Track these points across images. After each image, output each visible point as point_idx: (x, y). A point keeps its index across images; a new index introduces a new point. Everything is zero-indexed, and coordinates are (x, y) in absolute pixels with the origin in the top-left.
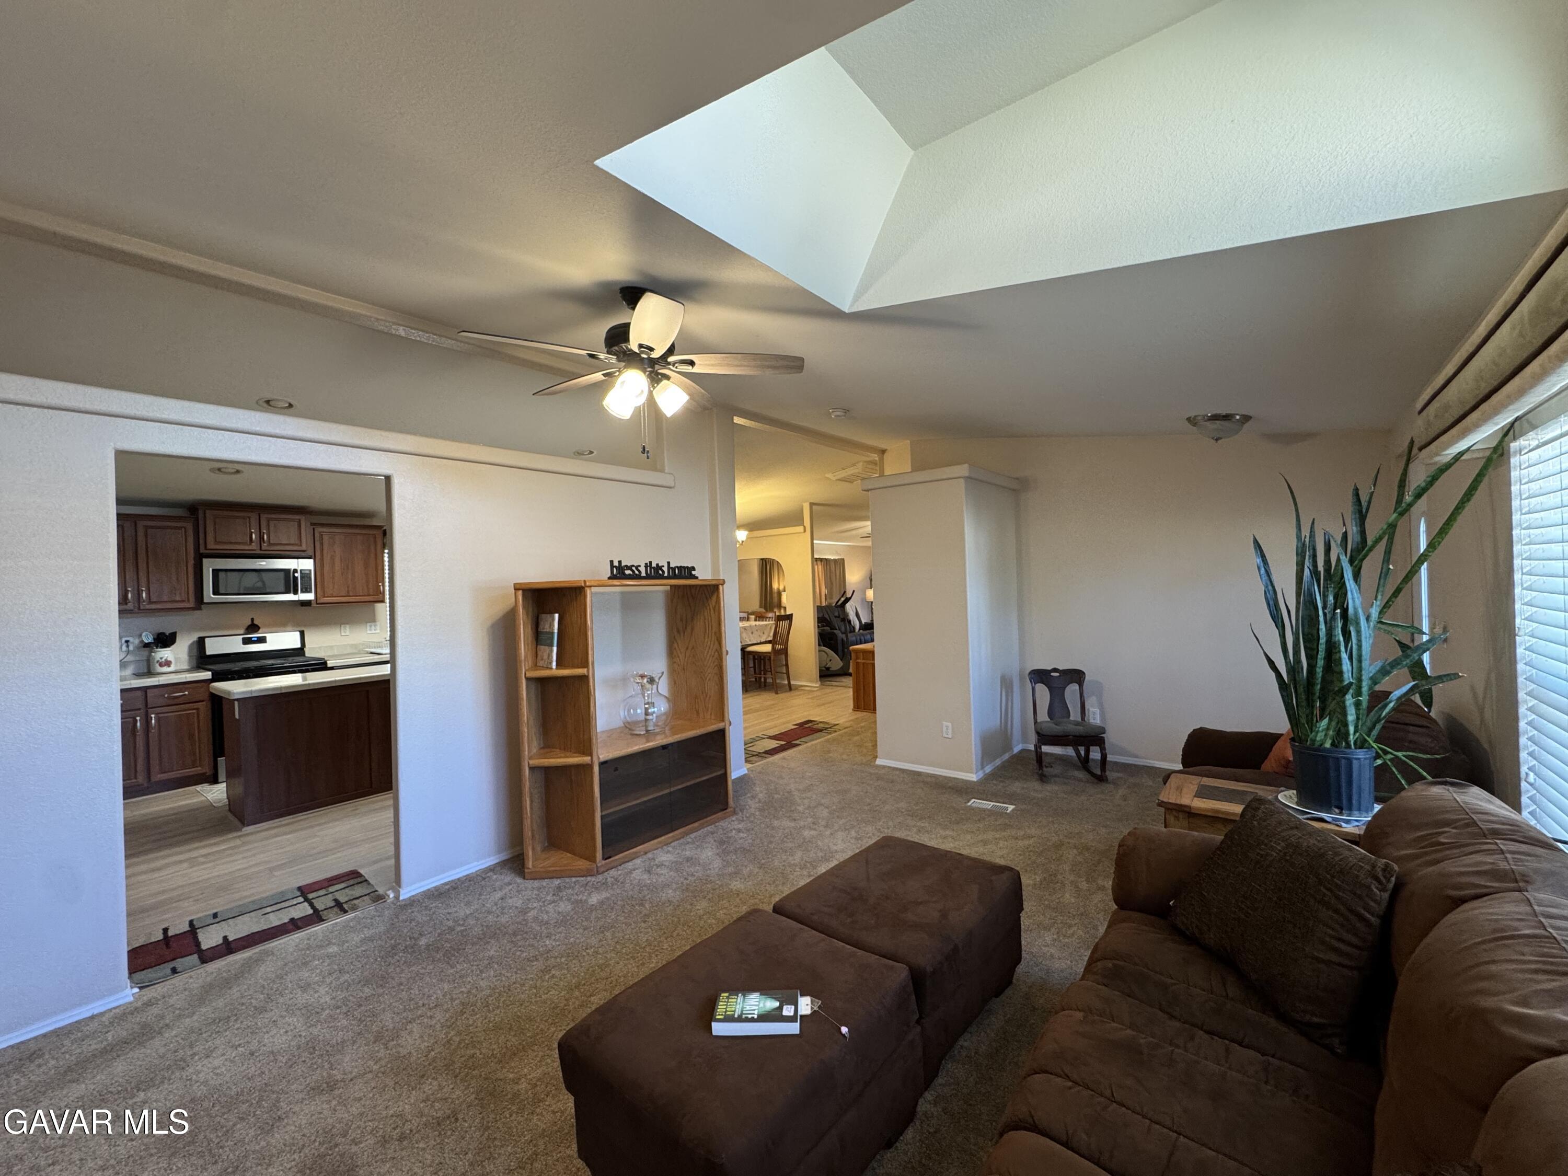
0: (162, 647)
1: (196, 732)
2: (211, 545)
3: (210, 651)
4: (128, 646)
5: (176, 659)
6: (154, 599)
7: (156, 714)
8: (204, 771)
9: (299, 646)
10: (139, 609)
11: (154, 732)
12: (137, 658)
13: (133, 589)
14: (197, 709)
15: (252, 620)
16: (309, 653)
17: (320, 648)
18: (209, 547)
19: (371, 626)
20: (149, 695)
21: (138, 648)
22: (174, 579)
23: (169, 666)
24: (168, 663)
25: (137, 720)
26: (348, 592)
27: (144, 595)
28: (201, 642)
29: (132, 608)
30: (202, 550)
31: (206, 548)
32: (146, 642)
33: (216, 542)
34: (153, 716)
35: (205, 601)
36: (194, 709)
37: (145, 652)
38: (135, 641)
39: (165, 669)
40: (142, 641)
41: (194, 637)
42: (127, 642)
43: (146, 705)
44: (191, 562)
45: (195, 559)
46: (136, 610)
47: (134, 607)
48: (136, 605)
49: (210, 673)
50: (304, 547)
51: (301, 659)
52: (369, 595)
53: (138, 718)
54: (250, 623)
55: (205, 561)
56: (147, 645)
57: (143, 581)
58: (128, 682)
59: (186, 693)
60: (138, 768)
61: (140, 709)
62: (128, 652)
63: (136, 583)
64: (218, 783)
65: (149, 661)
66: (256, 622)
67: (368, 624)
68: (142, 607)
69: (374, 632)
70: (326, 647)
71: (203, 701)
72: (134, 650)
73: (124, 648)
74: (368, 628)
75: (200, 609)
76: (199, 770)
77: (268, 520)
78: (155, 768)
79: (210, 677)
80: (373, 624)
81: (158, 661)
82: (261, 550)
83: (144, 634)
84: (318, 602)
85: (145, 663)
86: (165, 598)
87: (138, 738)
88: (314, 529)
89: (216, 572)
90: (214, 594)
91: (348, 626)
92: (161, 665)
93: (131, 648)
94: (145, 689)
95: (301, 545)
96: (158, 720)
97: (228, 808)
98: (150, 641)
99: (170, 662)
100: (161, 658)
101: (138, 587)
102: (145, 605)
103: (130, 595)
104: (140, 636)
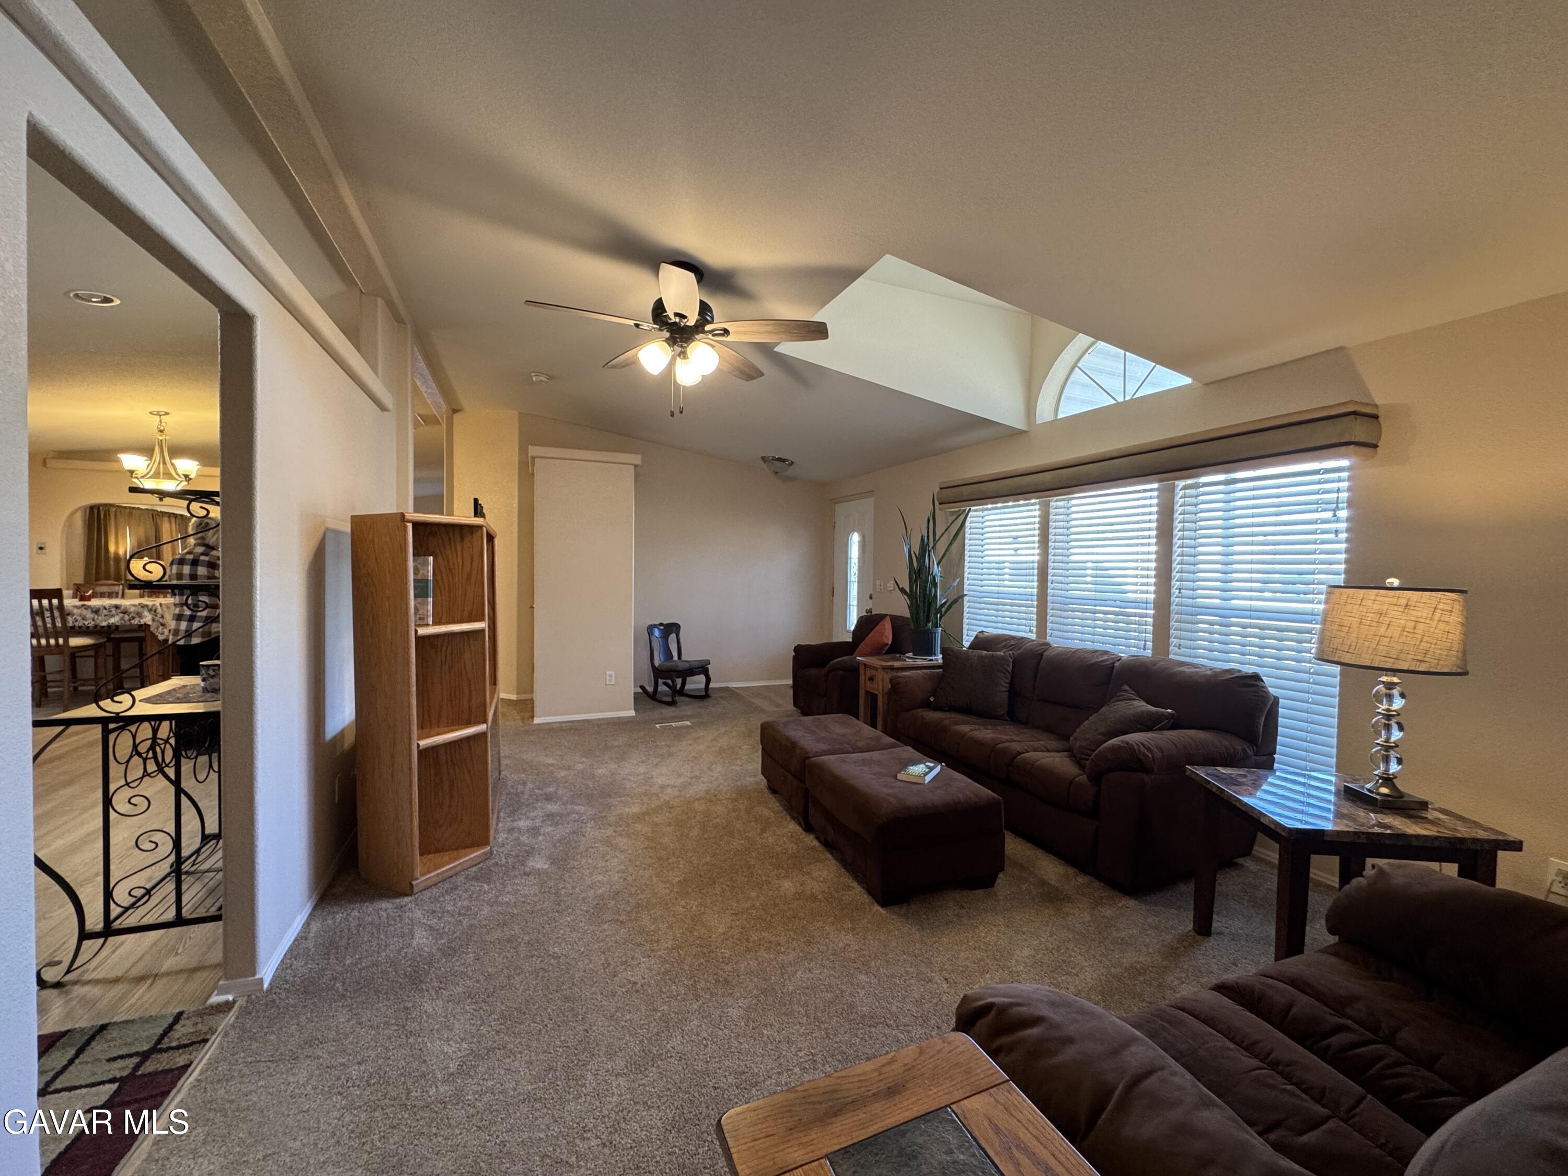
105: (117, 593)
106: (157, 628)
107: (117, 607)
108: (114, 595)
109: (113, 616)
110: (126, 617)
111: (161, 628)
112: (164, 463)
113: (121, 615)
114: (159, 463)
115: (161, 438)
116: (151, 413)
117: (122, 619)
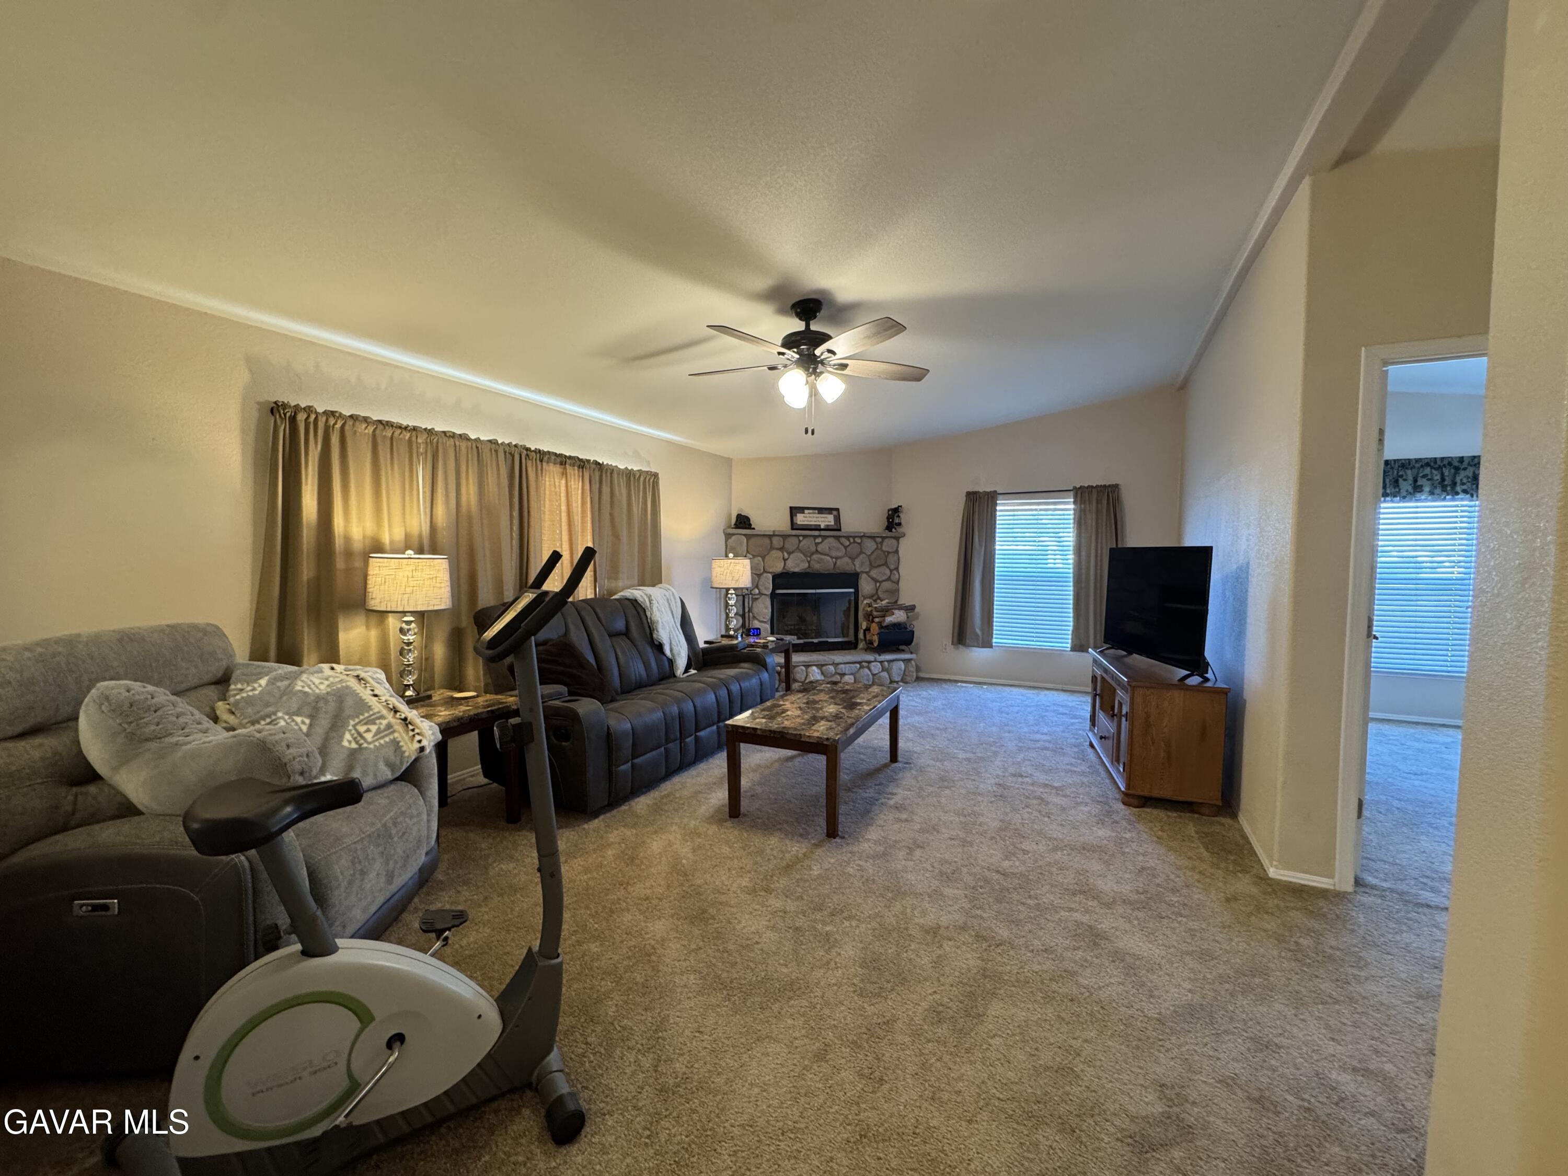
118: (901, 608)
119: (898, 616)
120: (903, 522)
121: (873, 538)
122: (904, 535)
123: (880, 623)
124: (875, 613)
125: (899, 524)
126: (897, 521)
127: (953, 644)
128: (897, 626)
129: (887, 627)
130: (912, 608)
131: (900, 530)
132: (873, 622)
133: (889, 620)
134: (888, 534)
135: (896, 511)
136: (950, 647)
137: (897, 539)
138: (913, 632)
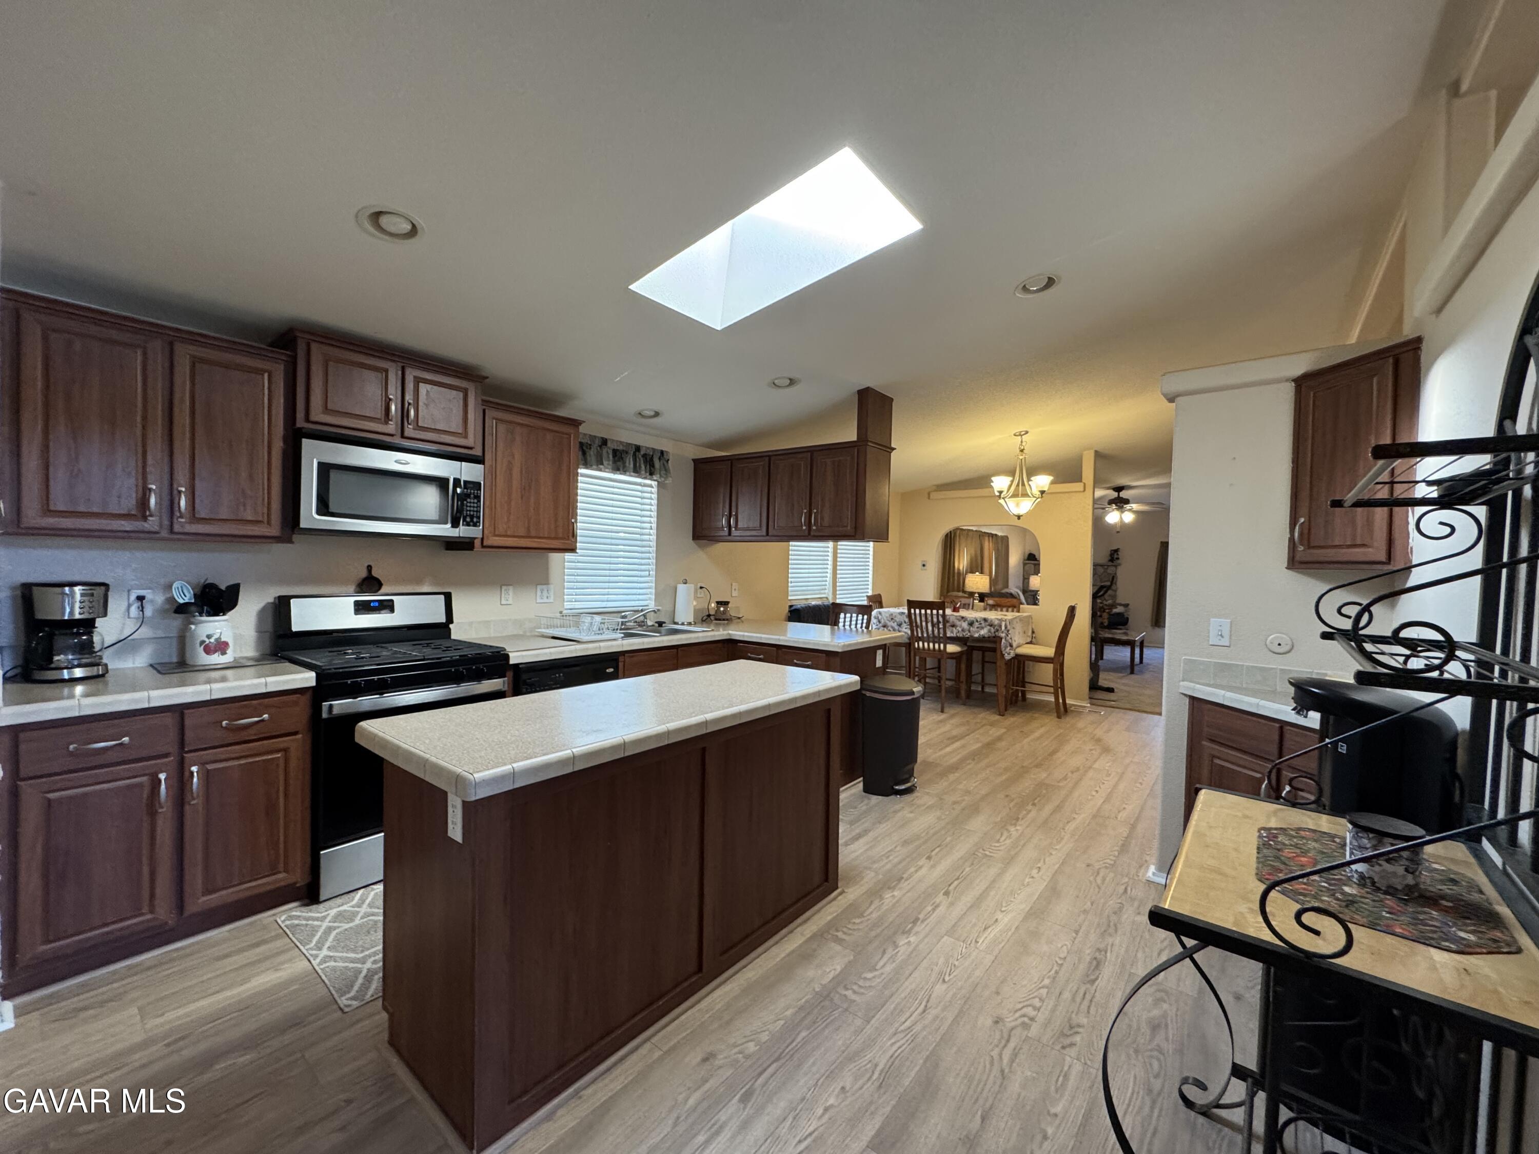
0: (209, 615)
1: (281, 800)
2: (317, 414)
3: (299, 623)
4: (142, 609)
5: (236, 637)
6: (202, 513)
7: (202, 764)
8: (294, 880)
9: (442, 619)
10: (172, 531)
11: (196, 801)
12: (160, 634)
13: (160, 488)
14: (285, 750)
15: (369, 568)
16: (458, 632)
17: (471, 624)
18: (313, 417)
19: (542, 591)
20: (188, 722)
21: (162, 612)
22: (244, 475)
23: (224, 653)
24: (221, 647)
25: (160, 781)
26: (528, 529)
27: (183, 503)
28: (281, 607)
29: (156, 528)
30: (300, 423)
31: (307, 420)
32: (181, 601)
33: (326, 410)
34: (194, 769)
35: (303, 524)
36: (278, 751)
37: (177, 621)
38: (155, 599)
39: (216, 659)
40: (172, 600)
41: (269, 595)
42: (141, 599)
43: (182, 743)
44: (278, 445)
45: (285, 439)
46: (164, 533)
47: (161, 526)
48: (166, 522)
49: (313, 674)
50: (470, 442)
51: (445, 643)
52: (556, 538)
53: (162, 776)
54: (364, 574)
55: (308, 445)
56: (181, 609)
57: (182, 476)
58: (145, 694)
59: (266, 716)
60: (158, 891)
61: (166, 755)
62: (142, 621)
63: (166, 477)
64: (321, 902)
65: (183, 641)
66: (375, 573)
67: (539, 587)
68: (177, 528)
69: (545, 600)
70: (479, 622)
71: (296, 733)
72: (153, 617)
73: (134, 611)
74: (539, 593)
75: (290, 541)
76: (281, 878)
77: (418, 381)
78: (195, 877)
79: (313, 683)
80: (544, 587)
81: (202, 642)
82: (403, 436)
83: (175, 585)
84: (485, 544)
85: (175, 643)
86: (224, 514)
87: (160, 822)
88: (484, 411)
89: (325, 469)
90: (318, 513)
91: (511, 588)
92: (208, 650)
93: (149, 612)
94: (180, 710)
95: (466, 437)
96: (207, 776)
97: (386, 1036)
98: (187, 600)
99: (226, 644)
100: (209, 637)
101: (171, 485)
102: (183, 525)
103: (152, 501)
104: (169, 587)
105: (969, 605)
106: (1006, 647)
107: (985, 620)
108: (967, 606)
109: (983, 628)
110: (993, 630)
111: (1009, 648)
112: (1023, 485)
113: (989, 627)
114: (1018, 485)
115: (1021, 457)
116: (1015, 435)
117: (989, 631)
118: (1121, 605)
119: (1119, 609)
120: (1120, 557)
121: (1102, 566)
122: (1120, 565)
123: (1108, 613)
124: (1106, 607)
125: (1118, 559)
126: (1116, 556)
127: (1152, 626)
128: (1120, 615)
129: (1114, 615)
130: (1126, 606)
131: (1118, 562)
132: (1104, 611)
133: (1115, 611)
134: (1110, 563)
135: (1116, 551)
136: (1150, 628)
137: (1116, 566)
138: (1128, 619)
